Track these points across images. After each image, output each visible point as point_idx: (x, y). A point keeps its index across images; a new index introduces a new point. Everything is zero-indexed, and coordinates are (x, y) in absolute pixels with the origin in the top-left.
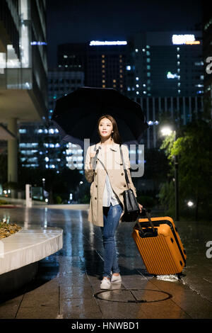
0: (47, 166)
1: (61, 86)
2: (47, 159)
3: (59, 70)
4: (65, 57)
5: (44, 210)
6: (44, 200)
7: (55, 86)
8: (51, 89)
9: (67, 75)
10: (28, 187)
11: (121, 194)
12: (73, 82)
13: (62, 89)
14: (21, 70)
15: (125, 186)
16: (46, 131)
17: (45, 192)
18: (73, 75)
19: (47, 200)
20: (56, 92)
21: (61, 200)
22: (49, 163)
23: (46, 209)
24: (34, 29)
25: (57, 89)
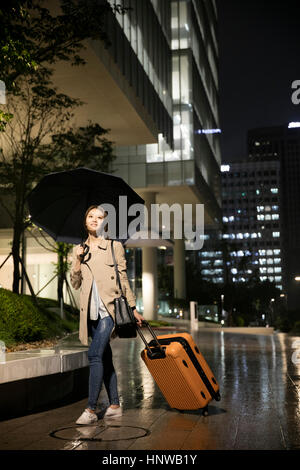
0: (234, 280)
1: (251, 179)
2: (234, 271)
3: (249, 160)
4: (257, 144)
5: (219, 334)
6: (219, 322)
7: (244, 180)
8: (239, 184)
9: (259, 166)
10: (192, 304)
11: (111, 303)
12: (266, 174)
13: (252, 183)
14: (182, 162)
15: (117, 293)
16: (233, 236)
17: (224, 312)
18: (265, 165)
19: (223, 322)
20: (244, 188)
21: (243, 321)
22: (236, 276)
23: (222, 333)
24: (198, 113)
25: (246, 184)
